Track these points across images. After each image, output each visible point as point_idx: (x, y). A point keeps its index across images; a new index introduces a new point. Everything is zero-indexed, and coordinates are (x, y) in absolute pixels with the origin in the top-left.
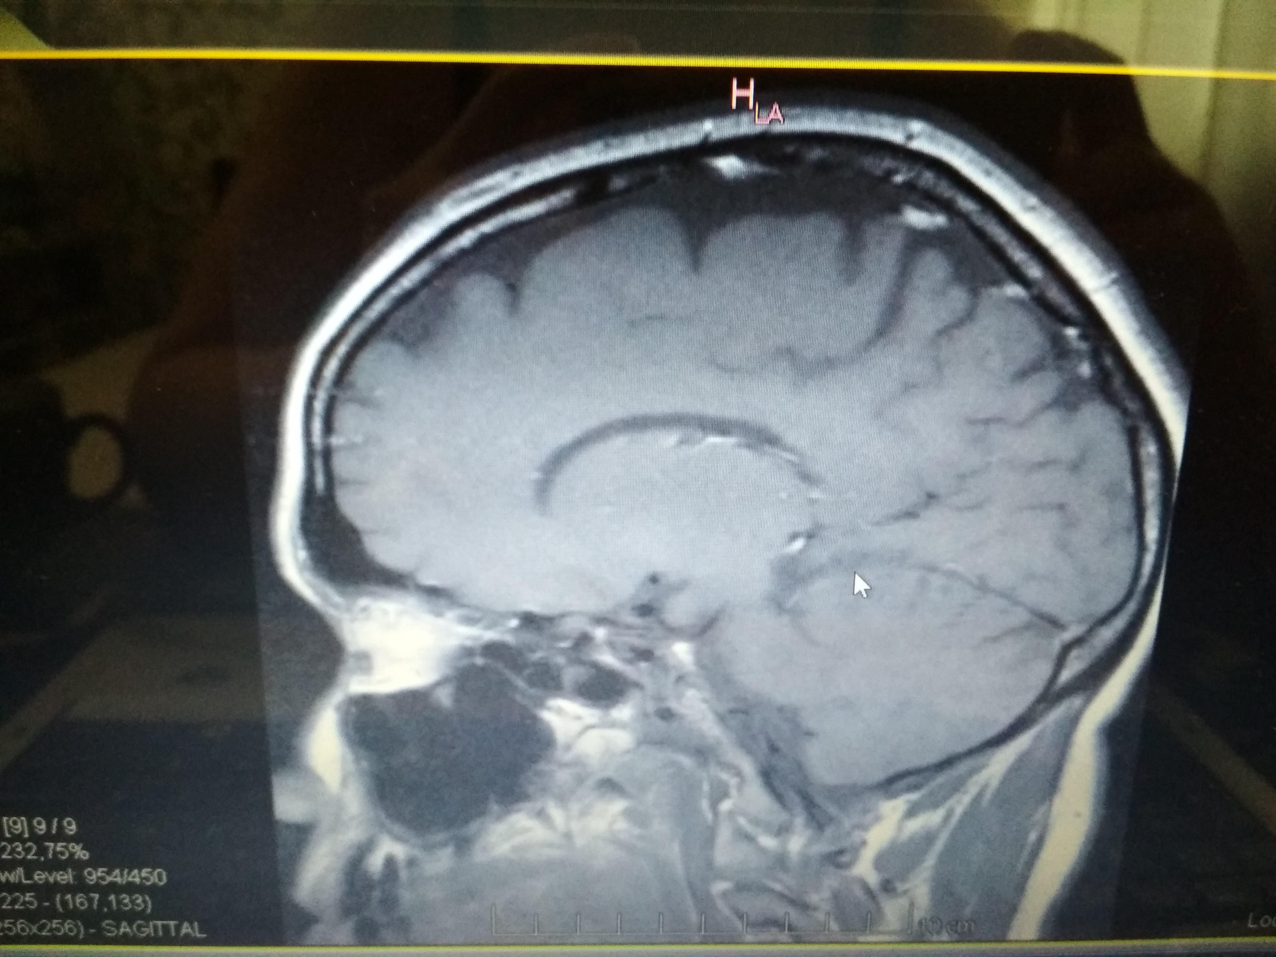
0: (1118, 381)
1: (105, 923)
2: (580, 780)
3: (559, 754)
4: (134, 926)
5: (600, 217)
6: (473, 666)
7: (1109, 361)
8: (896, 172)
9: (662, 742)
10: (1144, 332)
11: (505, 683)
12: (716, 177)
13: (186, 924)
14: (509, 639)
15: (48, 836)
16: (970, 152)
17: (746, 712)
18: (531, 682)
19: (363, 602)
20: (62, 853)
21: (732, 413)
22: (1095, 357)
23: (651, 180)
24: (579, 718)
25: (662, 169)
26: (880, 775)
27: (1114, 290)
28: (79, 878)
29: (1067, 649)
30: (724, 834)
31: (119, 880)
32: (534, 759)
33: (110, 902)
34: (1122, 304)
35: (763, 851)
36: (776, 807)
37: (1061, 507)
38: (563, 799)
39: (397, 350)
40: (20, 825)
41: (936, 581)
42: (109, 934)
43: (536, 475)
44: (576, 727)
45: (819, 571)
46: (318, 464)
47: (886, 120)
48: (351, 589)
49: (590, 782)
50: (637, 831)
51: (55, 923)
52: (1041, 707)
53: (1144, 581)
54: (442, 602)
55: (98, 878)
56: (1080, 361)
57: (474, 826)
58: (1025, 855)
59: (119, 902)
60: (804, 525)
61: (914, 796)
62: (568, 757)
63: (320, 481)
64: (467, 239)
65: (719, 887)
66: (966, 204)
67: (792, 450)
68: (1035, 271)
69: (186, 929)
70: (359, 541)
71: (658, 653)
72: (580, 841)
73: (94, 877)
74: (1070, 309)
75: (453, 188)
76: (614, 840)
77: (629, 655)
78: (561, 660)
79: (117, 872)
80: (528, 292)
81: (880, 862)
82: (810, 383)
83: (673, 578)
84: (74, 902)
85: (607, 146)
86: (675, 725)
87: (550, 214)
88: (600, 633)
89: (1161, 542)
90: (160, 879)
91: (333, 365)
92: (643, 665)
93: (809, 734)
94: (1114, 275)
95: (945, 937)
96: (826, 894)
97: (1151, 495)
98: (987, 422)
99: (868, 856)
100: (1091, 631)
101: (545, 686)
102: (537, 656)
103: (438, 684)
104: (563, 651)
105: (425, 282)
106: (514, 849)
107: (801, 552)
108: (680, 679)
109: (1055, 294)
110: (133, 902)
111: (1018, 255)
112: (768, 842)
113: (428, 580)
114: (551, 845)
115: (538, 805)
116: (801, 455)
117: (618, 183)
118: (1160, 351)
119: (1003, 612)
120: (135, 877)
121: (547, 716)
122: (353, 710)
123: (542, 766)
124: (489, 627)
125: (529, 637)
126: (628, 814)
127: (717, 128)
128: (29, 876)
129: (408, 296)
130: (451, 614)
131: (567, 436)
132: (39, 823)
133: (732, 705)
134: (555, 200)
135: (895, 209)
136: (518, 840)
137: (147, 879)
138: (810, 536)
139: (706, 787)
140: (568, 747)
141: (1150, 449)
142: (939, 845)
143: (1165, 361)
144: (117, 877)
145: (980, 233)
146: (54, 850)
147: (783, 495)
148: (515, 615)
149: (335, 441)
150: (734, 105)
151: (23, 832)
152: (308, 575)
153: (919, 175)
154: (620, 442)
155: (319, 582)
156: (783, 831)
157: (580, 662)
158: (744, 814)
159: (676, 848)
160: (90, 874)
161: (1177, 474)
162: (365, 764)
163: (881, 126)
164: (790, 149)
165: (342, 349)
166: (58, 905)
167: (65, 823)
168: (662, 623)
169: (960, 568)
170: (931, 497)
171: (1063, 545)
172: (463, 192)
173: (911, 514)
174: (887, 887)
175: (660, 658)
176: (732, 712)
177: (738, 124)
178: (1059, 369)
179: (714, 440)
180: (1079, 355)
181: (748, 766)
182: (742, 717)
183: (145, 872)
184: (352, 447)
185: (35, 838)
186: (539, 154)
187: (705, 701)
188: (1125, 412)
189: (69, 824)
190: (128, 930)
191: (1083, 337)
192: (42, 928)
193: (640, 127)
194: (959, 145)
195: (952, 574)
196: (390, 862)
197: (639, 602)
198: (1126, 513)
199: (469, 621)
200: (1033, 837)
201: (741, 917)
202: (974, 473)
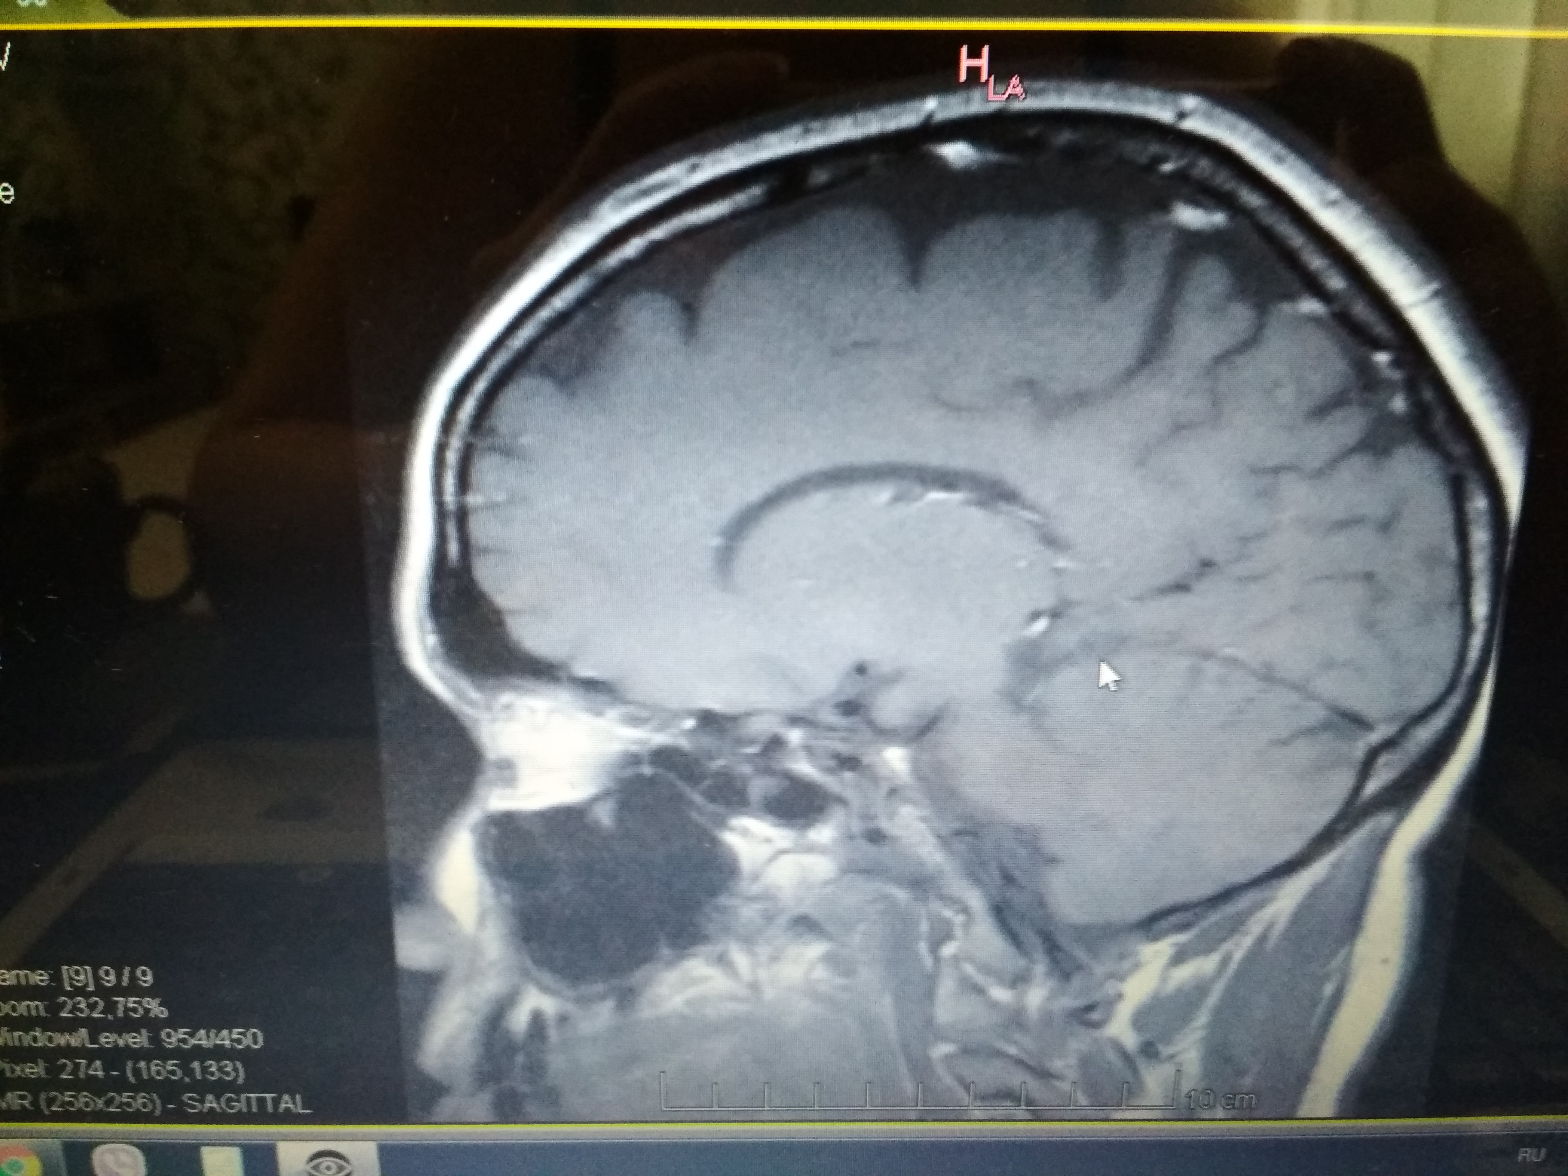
0: (1439, 419)
1: (185, 1097)
2: (769, 918)
3: (745, 886)
4: (222, 1100)
5: (798, 218)
6: (640, 778)
7: (1428, 395)
8: (1164, 159)
9: (868, 871)
10: (1472, 357)
11: (679, 799)
12: (941, 165)
13: (286, 1097)
14: (684, 743)
15: (118, 990)
16: (1257, 134)
17: (975, 834)
18: (712, 798)
19: (506, 698)
20: (134, 1010)
21: (959, 462)
22: (1411, 387)
23: (860, 172)
24: (768, 840)
25: (874, 158)
26: (1140, 911)
27: (1436, 304)
28: (155, 1039)
29: (1373, 754)
30: (946, 987)
31: (204, 1043)
32: (713, 891)
33: (193, 1070)
34: (1445, 322)
35: (994, 1005)
36: (1011, 951)
37: (1369, 577)
38: (748, 941)
39: (547, 387)
40: (84, 976)
41: (1212, 669)
42: (190, 1110)
43: (716, 541)
44: (765, 851)
45: (1068, 658)
46: (451, 529)
47: (1152, 94)
48: (491, 682)
49: (783, 920)
50: (840, 981)
51: (125, 1097)
52: (1341, 826)
53: (1469, 669)
54: (602, 698)
55: (180, 1041)
56: (1393, 395)
57: (638, 976)
58: (1320, 1010)
59: (204, 1070)
60: (1047, 602)
61: (1182, 938)
62: (756, 889)
63: (453, 548)
64: (633, 248)
65: (942, 1049)
66: (1252, 199)
67: (1032, 508)
68: (1336, 282)
69: (286, 1103)
70: (501, 623)
71: (866, 760)
72: (769, 994)
73: (173, 1040)
74: (1381, 329)
75: (618, 184)
76: (811, 991)
77: (832, 763)
78: (746, 769)
79: (202, 1032)
80: (708, 312)
81: (1140, 1020)
82: (1057, 424)
83: (886, 668)
84: (149, 1068)
85: (807, 131)
86: (886, 849)
87: (735, 215)
88: (795, 736)
89: (1492, 619)
90: (255, 1042)
91: (469, 406)
92: (848, 775)
93: (1052, 861)
94: (1434, 286)
95: (1220, 1113)
96: (1073, 1061)
97: (1480, 561)
98: (1276, 471)
99: (1124, 1012)
100: (1404, 732)
101: (728, 803)
102: (719, 763)
103: (595, 799)
104: (749, 758)
105: (582, 303)
106: (689, 1003)
107: (1046, 633)
108: (893, 792)
109: (1361, 310)
110: (221, 1069)
111: (1316, 262)
112: (1000, 994)
113: (585, 671)
114: (734, 998)
115: (719, 948)
116: (1046, 515)
117: (820, 176)
118: (1490, 381)
119: (1296, 708)
120: (225, 1038)
121: (730, 838)
122: (494, 831)
123: (723, 900)
124: (660, 729)
125: (707, 741)
126: (830, 959)
127: (941, 105)
128: (94, 1039)
129: (562, 318)
130: (613, 713)
131: (754, 493)
132: (107, 973)
133: (957, 825)
134: (740, 199)
135: (1164, 206)
136: (692, 992)
137: (239, 1041)
138: (1055, 614)
139: (924, 927)
140: (756, 877)
141: (1479, 503)
142: (1213, 999)
143: (1498, 393)
144: (203, 1039)
145: (1268, 235)
146: (125, 1006)
147: (1022, 564)
148: (690, 713)
149: (473, 499)
150: (963, 77)
151: (86, 985)
152: (439, 665)
153: (1192, 165)
154: (819, 499)
155: (450, 673)
156: (1019, 980)
157: (768, 771)
158: (971, 960)
159: (887, 1000)
160: (169, 1036)
161: (1511, 536)
162: (507, 898)
163: (1146, 102)
164: (1032, 132)
165: (481, 386)
166: (129, 1074)
167: (138, 973)
168: (870, 723)
169: (1241, 654)
170: (1207, 565)
171: (1369, 626)
172: (629, 190)
173: (1181, 587)
174: (1149, 1050)
175: (868, 766)
176: (958, 833)
177: (968, 101)
178: (1365, 404)
179: (936, 495)
180: (1390, 386)
181: (976, 900)
182: (968, 839)
183: (236, 1033)
184: (492, 506)
185: (102, 991)
186: (722, 142)
187: (924, 820)
188: (1448, 458)
189: (144, 973)
190: (215, 1105)
191: (1396, 363)
192: (109, 1103)
193: (845, 108)
194: (1244, 125)
195: (1232, 662)
196: (537, 1019)
197: (843, 698)
198: (1448, 582)
199: (634, 721)
200: (1329, 989)
201: (967, 1088)
202: (1261, 535)
